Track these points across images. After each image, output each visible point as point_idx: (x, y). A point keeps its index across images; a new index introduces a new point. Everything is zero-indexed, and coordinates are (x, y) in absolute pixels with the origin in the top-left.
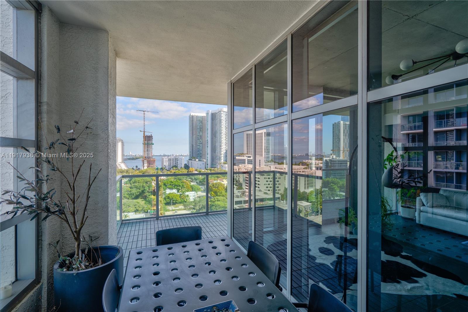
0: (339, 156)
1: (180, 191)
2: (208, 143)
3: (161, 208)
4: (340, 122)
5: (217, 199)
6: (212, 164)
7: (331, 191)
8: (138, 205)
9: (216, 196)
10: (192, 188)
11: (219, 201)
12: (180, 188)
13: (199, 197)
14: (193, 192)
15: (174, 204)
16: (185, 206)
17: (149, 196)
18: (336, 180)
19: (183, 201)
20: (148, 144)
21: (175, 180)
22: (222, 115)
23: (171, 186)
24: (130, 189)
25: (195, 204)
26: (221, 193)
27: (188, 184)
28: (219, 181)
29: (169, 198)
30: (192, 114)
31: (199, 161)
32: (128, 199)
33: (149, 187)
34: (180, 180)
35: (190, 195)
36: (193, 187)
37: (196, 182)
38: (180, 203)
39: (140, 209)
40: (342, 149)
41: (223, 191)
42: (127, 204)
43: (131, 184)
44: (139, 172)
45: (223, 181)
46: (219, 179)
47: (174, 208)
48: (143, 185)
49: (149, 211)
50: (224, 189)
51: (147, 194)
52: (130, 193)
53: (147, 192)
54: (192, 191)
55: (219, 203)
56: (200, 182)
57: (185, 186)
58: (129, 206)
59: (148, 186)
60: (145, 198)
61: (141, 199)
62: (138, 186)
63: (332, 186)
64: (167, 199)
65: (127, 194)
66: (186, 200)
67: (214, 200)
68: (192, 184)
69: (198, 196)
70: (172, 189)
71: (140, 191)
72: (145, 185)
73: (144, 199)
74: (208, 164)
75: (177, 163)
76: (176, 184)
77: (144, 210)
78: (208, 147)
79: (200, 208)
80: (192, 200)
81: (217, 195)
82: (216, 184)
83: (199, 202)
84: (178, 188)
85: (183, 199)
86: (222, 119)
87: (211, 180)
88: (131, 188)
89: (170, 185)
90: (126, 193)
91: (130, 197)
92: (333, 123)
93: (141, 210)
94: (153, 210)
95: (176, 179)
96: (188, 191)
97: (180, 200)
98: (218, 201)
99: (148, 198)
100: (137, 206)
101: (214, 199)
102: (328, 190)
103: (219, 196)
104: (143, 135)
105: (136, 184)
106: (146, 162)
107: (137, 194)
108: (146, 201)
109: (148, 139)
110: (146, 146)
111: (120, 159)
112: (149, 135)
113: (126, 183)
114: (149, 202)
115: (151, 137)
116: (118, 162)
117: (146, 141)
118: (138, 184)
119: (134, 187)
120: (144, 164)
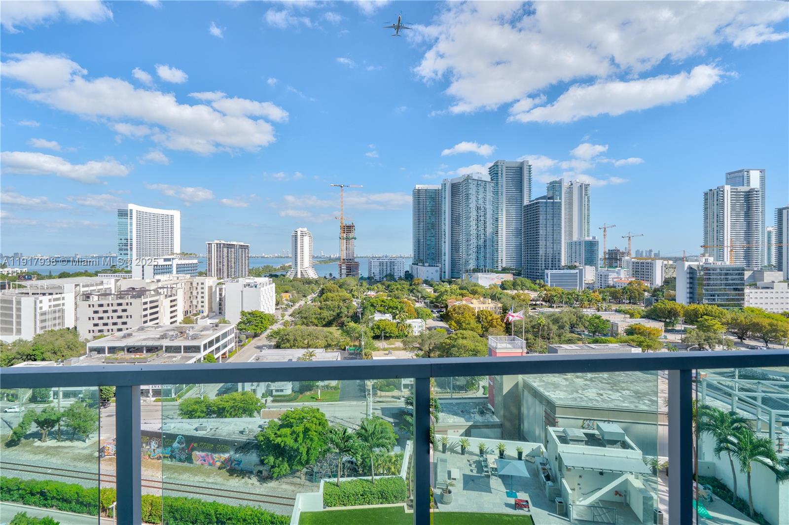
0: (720, 257)
1: (397, 317)
2: (445, 235)
3: (365, 345)
4: (723, 187)
5: (461, 336)
6: (452, 272)
7: (704, 331)
8: (331, 336)
9: (459, 329)
10: (418, 313)
11: (466, 338)
12: (398, 312)
13: (429, 329)
14: (419, 320)
15: (387, 338)
16: (404, 343)
17: (348, 322)
18: (715, 309)
19: (402, 335)
20: (347, 239)
21: (389, 298)
22: (471, 186)
23: (382, 309)
24: (319, 311)
25: (422, 340)
26: (469, 324)
27: (410, 306)
28: (464, 302)
29: (378, 328)
30: (418, 187)
31: (429, 266)
32: (317, 325)
33: (348, 308)
34: (398, 298)
35: (413, 325)
36: (419, 311)
37: (425, 302)
38: (397, 337)
39: (334, 344)
40: (727, 242)
41: (472, 321)
43: (321, 302)
44: (334, 284)
45: (472, 303)
46: (465, 298)
47: (386, 346)
48: (338, 305)
49: (347, 348)
50: (474, 317)
51: (345, 319)
52: (319, 316)
53: (345, 317)
54: (418, 318)
55: (464, 342)
56: (432, 302)
57: (406, 310)
58: (317, 338)
59: (346, 307)
60: (342, 325)
61: (336, 326)
62: (332, 306)
63: (706, 320)
64: (376, 330)
65: (315, 318)
66: (406, 333)
67: (456, 337)
68: (418, 305)
69: (427, 326)
70: (385, 313)
71: (335, 314)
72: (341, 304)
73: (340, 326)
74: (445, 272)
75: (394, 269)
76: (391, 304)
77: (340, 346)
78: (445, 242)
79: (431, 348)
80: (417, 334)
81: (461, 328)
82: (459, 308)
83: (429, 338)
84: (394, 313)
85: (401, 331)
86: (470, 192)
87: (450, 301)
88: (321, 308)
89: (381, 306)
90: (314, 316)
91: (319, 323)
92: (707, 190)
93: (335, 345)
94: (354, 346)
95: (390, 296)
96: (410, 318)
97: (397, 333)
98: (463, 338)
99: (346, 326)
100: (329, 339)
101: (456, 334)
102: (697, 328)
103: (465, 329)
104: (340, 224)
105: (328, 302)
106: (345, 267)
107: (330, 318)
108: (343, 330)
109: (348, 229)
110: (345, 241)
111: (307, 262)
112: (349, 223)
113: (313, 300)
114: (348, 333)
115: (353, 227)
116: (303, 267)
117: (345, 233)
118: (331, 302)
119: (325, 307)
120: (342, 270)
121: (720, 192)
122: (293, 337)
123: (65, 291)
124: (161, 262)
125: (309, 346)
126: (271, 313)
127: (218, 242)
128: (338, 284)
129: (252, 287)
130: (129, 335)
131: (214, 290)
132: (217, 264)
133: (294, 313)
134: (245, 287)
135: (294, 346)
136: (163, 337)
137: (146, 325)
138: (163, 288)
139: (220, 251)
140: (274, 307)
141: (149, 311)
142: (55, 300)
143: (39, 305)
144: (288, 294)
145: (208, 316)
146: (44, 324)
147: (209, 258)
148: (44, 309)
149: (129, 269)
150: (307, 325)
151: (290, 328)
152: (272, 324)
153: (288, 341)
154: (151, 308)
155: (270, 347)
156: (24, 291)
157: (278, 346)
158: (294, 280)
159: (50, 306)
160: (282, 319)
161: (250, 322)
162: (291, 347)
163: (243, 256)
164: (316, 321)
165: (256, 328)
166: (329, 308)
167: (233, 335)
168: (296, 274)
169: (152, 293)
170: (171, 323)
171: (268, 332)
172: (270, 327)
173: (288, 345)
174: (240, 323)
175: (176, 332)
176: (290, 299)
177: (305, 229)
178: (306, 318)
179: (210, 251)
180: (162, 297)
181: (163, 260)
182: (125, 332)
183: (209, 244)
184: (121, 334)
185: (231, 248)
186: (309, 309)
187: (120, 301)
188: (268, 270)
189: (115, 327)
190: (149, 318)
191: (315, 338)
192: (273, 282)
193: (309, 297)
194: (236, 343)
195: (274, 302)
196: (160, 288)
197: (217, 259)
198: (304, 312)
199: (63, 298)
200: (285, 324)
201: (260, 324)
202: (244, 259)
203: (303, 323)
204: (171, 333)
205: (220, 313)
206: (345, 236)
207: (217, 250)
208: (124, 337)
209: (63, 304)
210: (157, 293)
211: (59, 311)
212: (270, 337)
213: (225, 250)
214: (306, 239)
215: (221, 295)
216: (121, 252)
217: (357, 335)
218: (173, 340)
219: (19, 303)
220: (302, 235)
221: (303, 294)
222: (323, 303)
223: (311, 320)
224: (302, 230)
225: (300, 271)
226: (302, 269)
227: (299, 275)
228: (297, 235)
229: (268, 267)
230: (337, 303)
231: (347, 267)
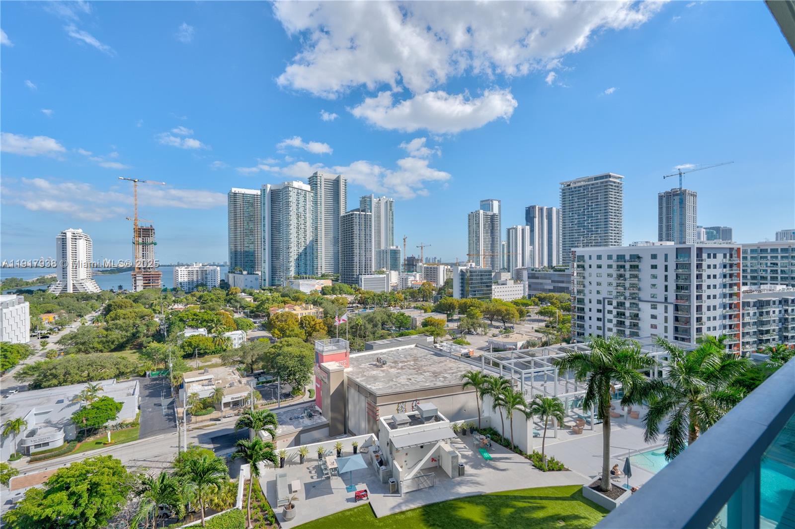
0: (478, 263)
1: (213, 331)
2: (264, 242)
3: (174, 366)
4: (479, 211)
5: (286, 343)
6: (272, 280)
7: (471, 319)
8: (124, 362)
9: (283, 337)
10: (238, 325)
11: (291, 345)
12: (214, 325)
13: (251, 340)
14: (240, 332)
15: (201, 355)
16: (223, 358)
17: (149, 343)
18: (477, 301)
19: (220, 350)
20: (144, 244)
21: (203, 311)
22: (291, 194)
23: (194, 323)
24: (105, 333)
25: (244, 353)
26: (293, 330)
27: (228, 317)
28: (287, 310)
29: (190, 345)
30: (234, 190)
31: (248, 274)
32: (101, 351)
33: (148, 326)
34: (213, 309)
35: (233, 337)
36: (239, 321)
37: (244, 312)
38: (214, 352)
39: (129, 370)
40: (482, 252)
41: (295, 328)
42: (99, 364)
43: (107, 322)
44: (126, 298)
45: (294, 310)
46: (287, 305)
47: (201, 364)
48: (134, 323)
49: (148, 373)
50: (297, 323)
51: (143, 339)
52: (104, 339)
53: (144, 336)
54: (238, 330)
55: (290, 349)
56: (252, 312)
57: (223, 322)
58: (103, 367)
59: (145, 325)
60: (139, 347)
61: (131, 349)
62: (124, 325)
63: (472, 310)
64: (187, 348)
65: (99, 343)
66: (225, 347)
67: (281, 345)
68: (236, 316)
69: (248, 337)
70: (197, 328)
71: (129, 334)
72: (138, 322)
73: (136, 349)
74: (265, 280)
75: (206, 278)
76: (206, 317)
77: (137, 372)
78: (264, 249)
79: (254, 360)
80: (237, 347)
81: (284, 335)
82: (282, 315)
83: (252, 349)
84: (209, 326)
85: (218, 345)
86: (290, 200)
87: (272, 309)
88: (107, 329)
89: (193, 320)
90: (97, 339)
91: (104, 347)
92: (469, 212)
93: (131, 372)
94: (158, 369)
95: (204, 308)
96: (229, 330)
97: (213, 348)
98: (288, 345)
99: (145, 347)
100: (121, 366)
101: (281, 342)
102: (467, 317)
103: (289, 336)
104: (134, 227)
105: (118, 321)
106: (141, 278)
107: (121, 341)
108: (141, 353)
109: (145, 233)
110: (141, 247)
111: (83, 273)
112: (146, 225)
114: (149, 356)
115: (152, 230)
116: (77, 279)
117: (140, 237)
118: (124, 321)
119: (114, 327)
120: (137, 281)
121: (477, 215)
122: (63, 371)
125: (90, 379)
126: (23, 342)
128: (132, 298)
133: (63, 338)
135: (65, 381)
140: (28, 334)
144: (51, 317)
150: (86, 352)
151: (57, 360)
152: (25, 356)
153: (55, 376)
155: (21, 389)
157: (37, 386)
158: (61, 296)
160: (43, 349)
162: (60, 384)
164: (100, 346)
166: (120, 328)
168: (65, 287)
171: (18, 368)
172: (21, 362)
173: (55, 381)
176: (56, 321)
177: (80, 231)
178: (83, 344)
186: (89, 331)
188: (14, 284)
191: (99, 367)
192: (25, 300)
193: (88, 317)
195: (28, 327)
198: (80, 336)
200: (48, 355)
203: (80, 351)
206: (140, 240)
212: (20, 376)
214: (82, 244)
217: (162, 356)
220: (75, 238)
221: (78, 314)
222: (110, 322)
223: (91, 346)
224: (76, 231)
225: (72, 285)
226: (75, 282)
227: (70, 290)
228: (66, 239)
229: (13, 280)
230: (131, 321)
231: (144, 277)
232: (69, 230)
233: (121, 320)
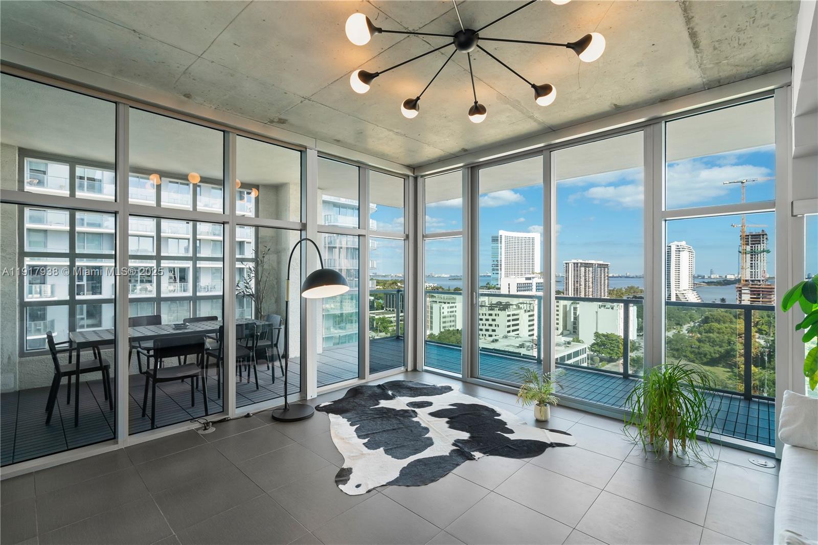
20: (753, 253)
24: (698, 344)
32: (693, 361)
43: (701, 333)
48: (729, 339)
52: (697, 350)
60: (734, 367)
61: (723, 367)
62: (718, 340)
65: (691, 352)
71: (722, 350)
72: (735, 339)
73: (728, 367)
88: (700, 341)
90: (689, 349)
104: (741, 234)
105: (711, 335)
106: (748, 291)
107: (714, 355)
108: (734, 373)
109: (755, 238)
110: (749, 256)
111: (685, 282)
112: (757, 231)
113: (690, 331)
115: (763, 235)
116: (680, 289)
117: (748, 244)
118: (718, 335)
119: (707, 339)
120: (743, 295)
123: (457, 301)
124: (523, 281)
127: (575, 261)
129: (609, 308)
130: (497, 340)
131: (568, 309)
132: (574, 283)
134: (600, 308)
136: (522, 346)
137: (509, 334)
138: (523, 303)
139: (577, 270)
140: (636, 332)
141: (511, 323)
142: (452, 307)
143: (442, 311)
145: (562, 334)
146: (444, 325)
147: (566, 278)
148: (445, 314)
149: (499, 286)
154: (513, 320)
156: (434, 300)
159: (448, 312)
161: (604, 345)
163: (603, 275)
164: (692, 356)
165: (612, 352)
166: (713, 343)
167: (585, 355)
168: (669, 297)
169: (514, 307)
170: (529, 336)
174: (594, 344)
175: (532, 344)
177: (683, 243)
178: (677, 350)
179: (567, 271)
180: (523, 311)
181: (525, 278)
182: (494, 337)
183: (566, 263)
184: (491, 339)
185: (589, 267)
186: (683, 339)
187: (491, 312)
188: (632, 291)
189: (487, 333)
190: (512, 328)
193: (686, 327)
194: (588, 363)
195: (636, 328)
196: (521, 303)
197: (574, 279)
198: (675, 343)
199: (456, 307)
201: (616, 349)
202: (603, 279)
203: (673, 356)
204: (528, 344)
205: (574, 332)
206: (748, 248)
207: (574, 270)
208: (493, 341)
209: (456, 311)
210: (519, 308)
211: (453, 316)
213: (583, 269)
214: (685, 255)
215: (575, 314)
216: (494, 272)
218: (529, 350)
219: (432, 308)
220: (678, 251)
221: (677, 322)
222: (704, 334)
223: (684, 354)
224: (679, 244)
225: (675, 295)
226: (678, 292)
227: (673, 299)
228: (670, 251)
229: (632, 288)
230: (726, 337)
231: (751, 291)
232: (674, 243)
233: (715, 334)
